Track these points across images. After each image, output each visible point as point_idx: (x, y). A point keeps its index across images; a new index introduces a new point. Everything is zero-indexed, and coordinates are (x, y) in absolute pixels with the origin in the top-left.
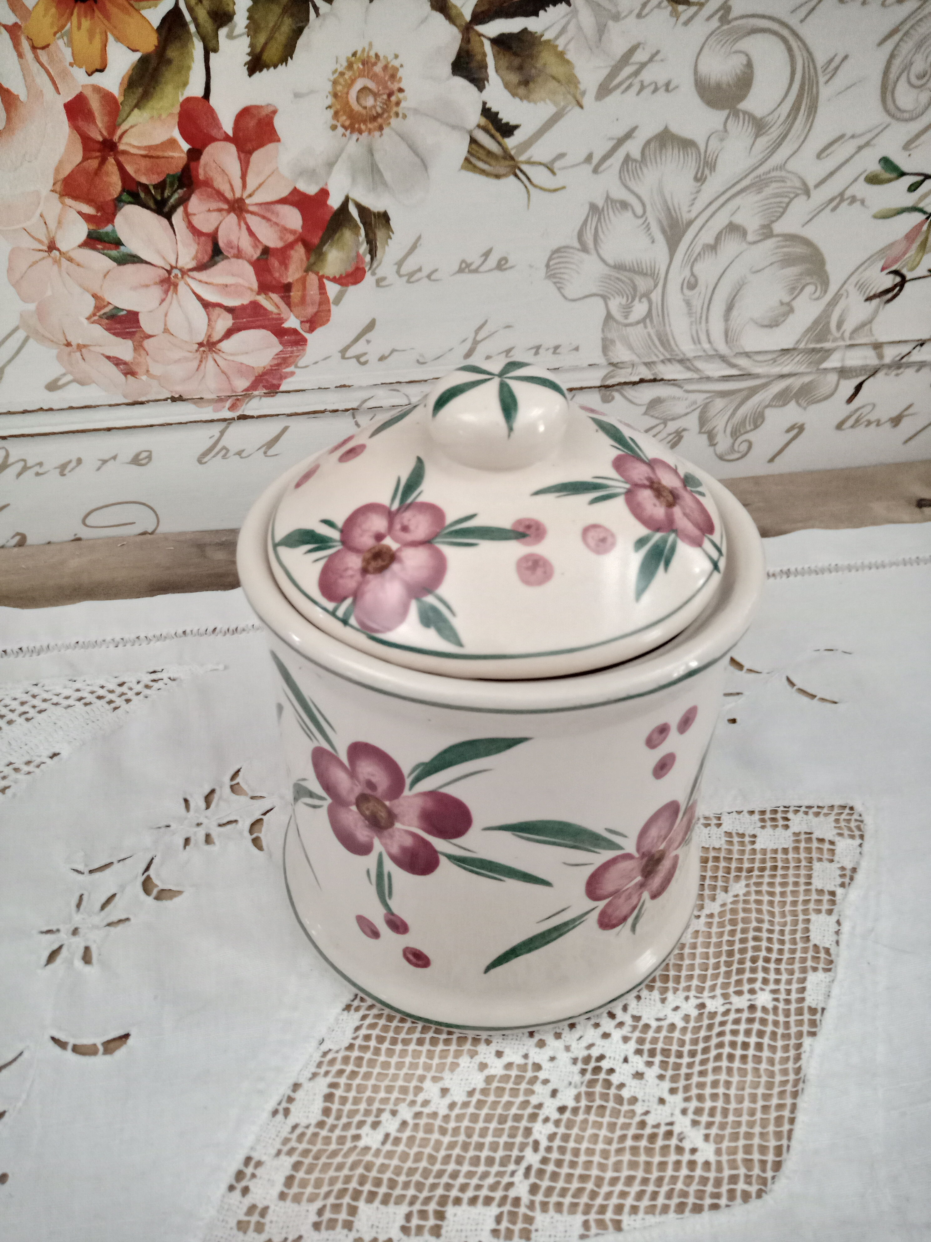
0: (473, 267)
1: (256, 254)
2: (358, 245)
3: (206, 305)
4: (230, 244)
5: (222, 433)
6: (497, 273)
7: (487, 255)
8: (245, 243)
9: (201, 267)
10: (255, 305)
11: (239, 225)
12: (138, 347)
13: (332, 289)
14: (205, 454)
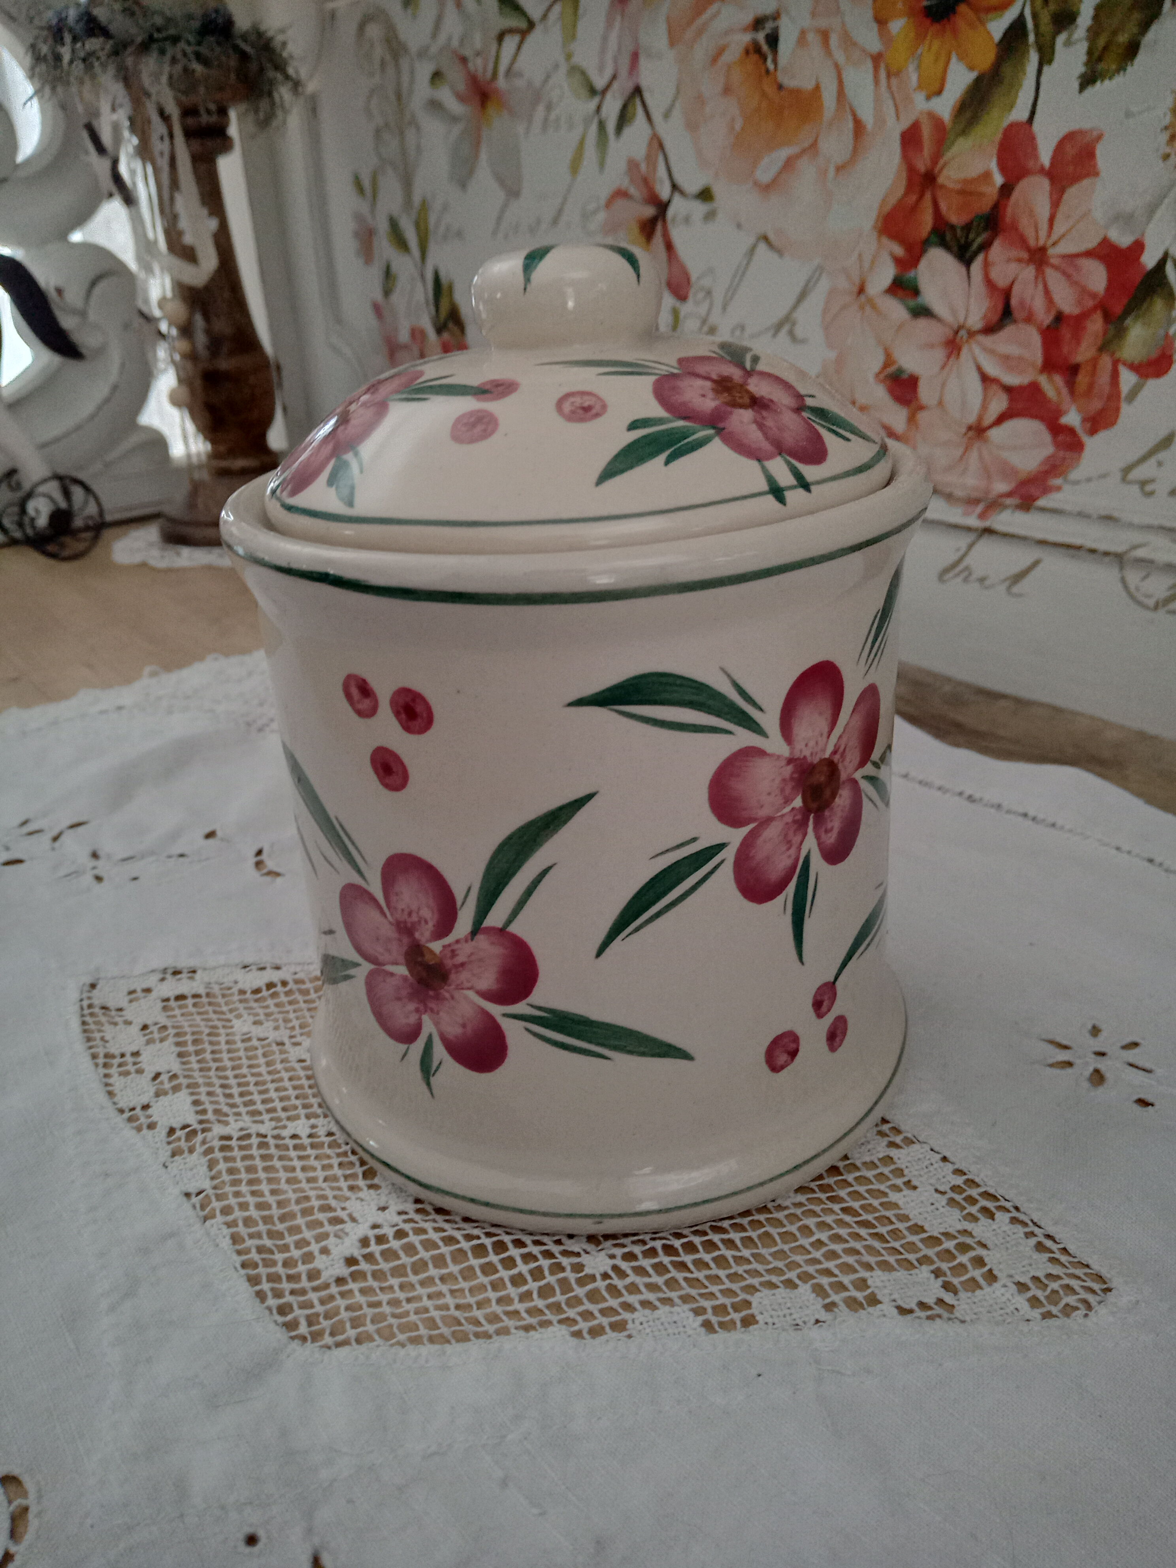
1: (1047, 319)
3: (985, 378)
4: (1022, 303)
5: (971, 546)
8: (1038, 305)
9: (990, 329)
10: (1034, 388)
11: (1036, 283)
12: (912, 419)
13: (1128, 379)
14: (946, 571)
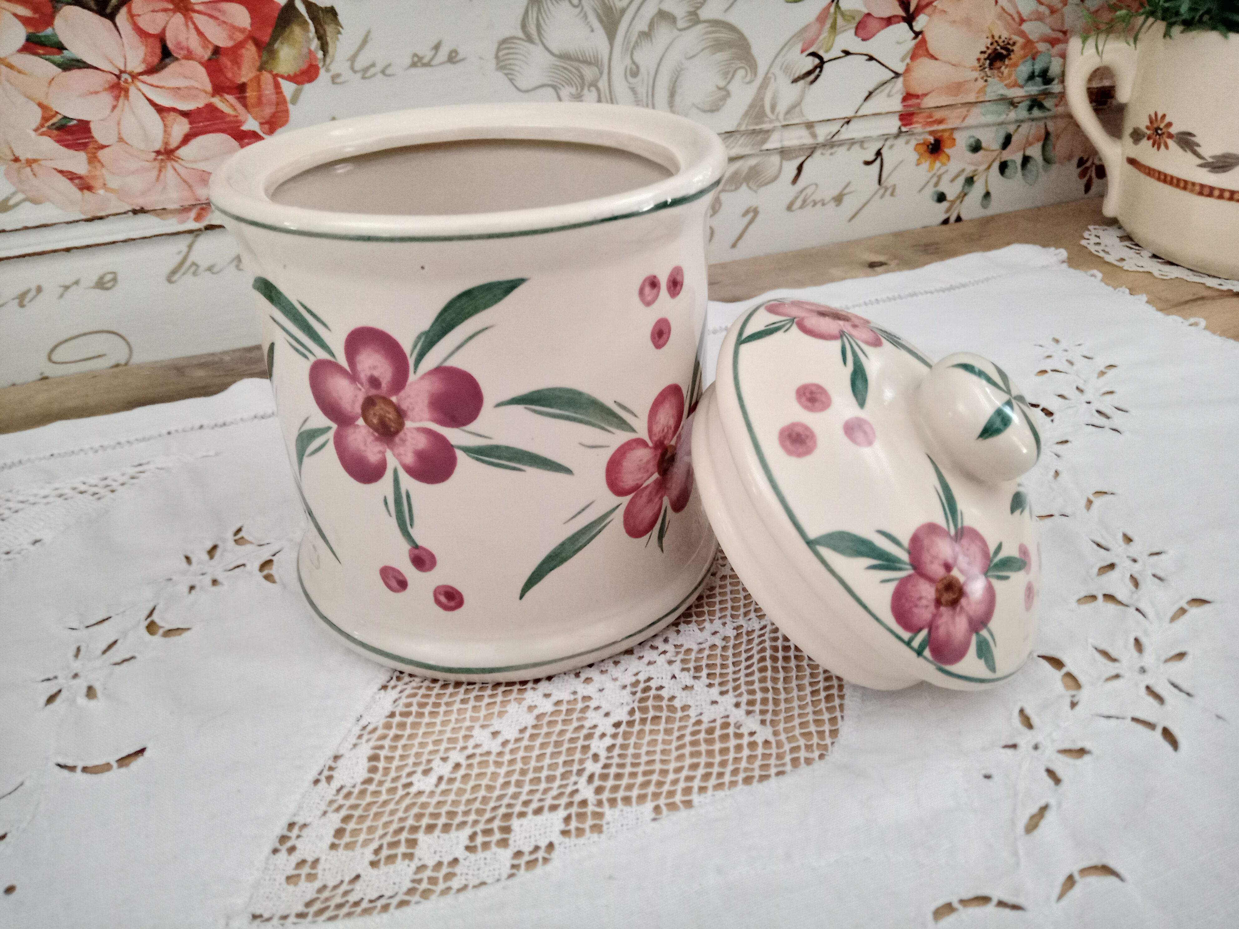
0: (425, 60)
1: (206, 54)
2: (309, 41)
3: (160, 109)
4: (178, 44)
5: (190, 247)
6: (449, 66)
7: (437, 47)
8: (194, 43)
9: (152, 70)
10: (211, 108)
11: (187, 25)
12: (93, 160)
13: (288, 88)
14: (174, 272)
